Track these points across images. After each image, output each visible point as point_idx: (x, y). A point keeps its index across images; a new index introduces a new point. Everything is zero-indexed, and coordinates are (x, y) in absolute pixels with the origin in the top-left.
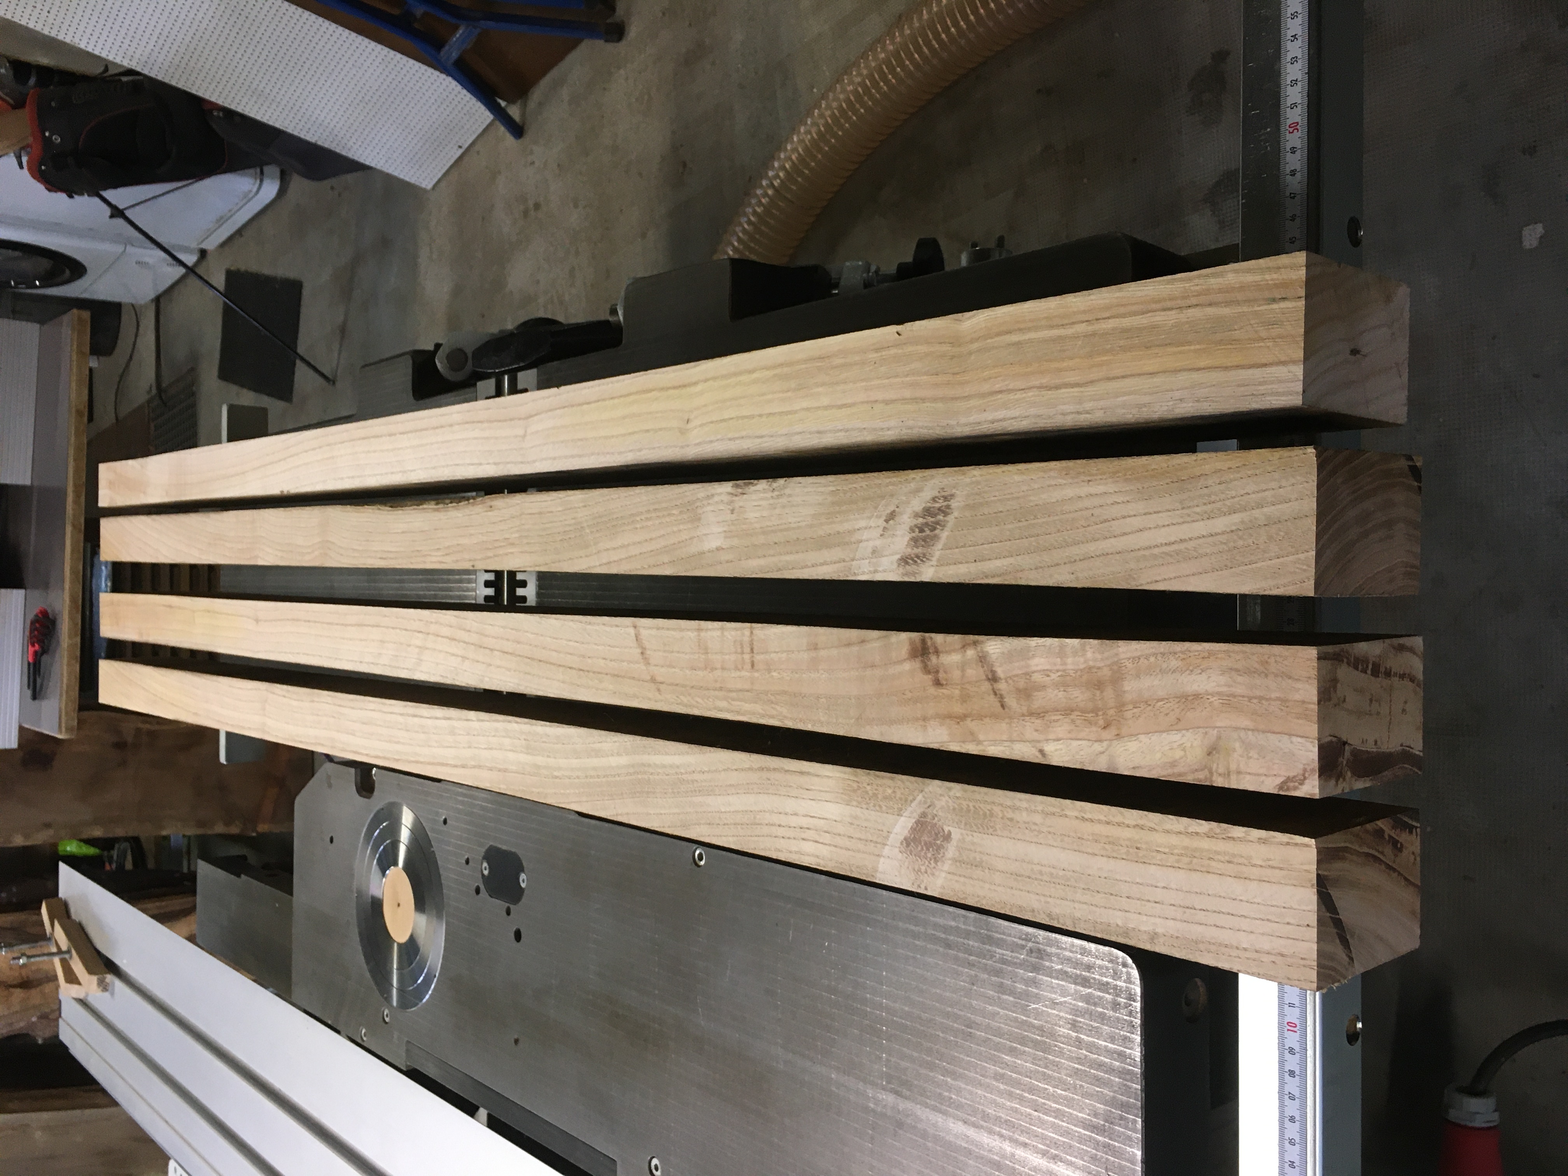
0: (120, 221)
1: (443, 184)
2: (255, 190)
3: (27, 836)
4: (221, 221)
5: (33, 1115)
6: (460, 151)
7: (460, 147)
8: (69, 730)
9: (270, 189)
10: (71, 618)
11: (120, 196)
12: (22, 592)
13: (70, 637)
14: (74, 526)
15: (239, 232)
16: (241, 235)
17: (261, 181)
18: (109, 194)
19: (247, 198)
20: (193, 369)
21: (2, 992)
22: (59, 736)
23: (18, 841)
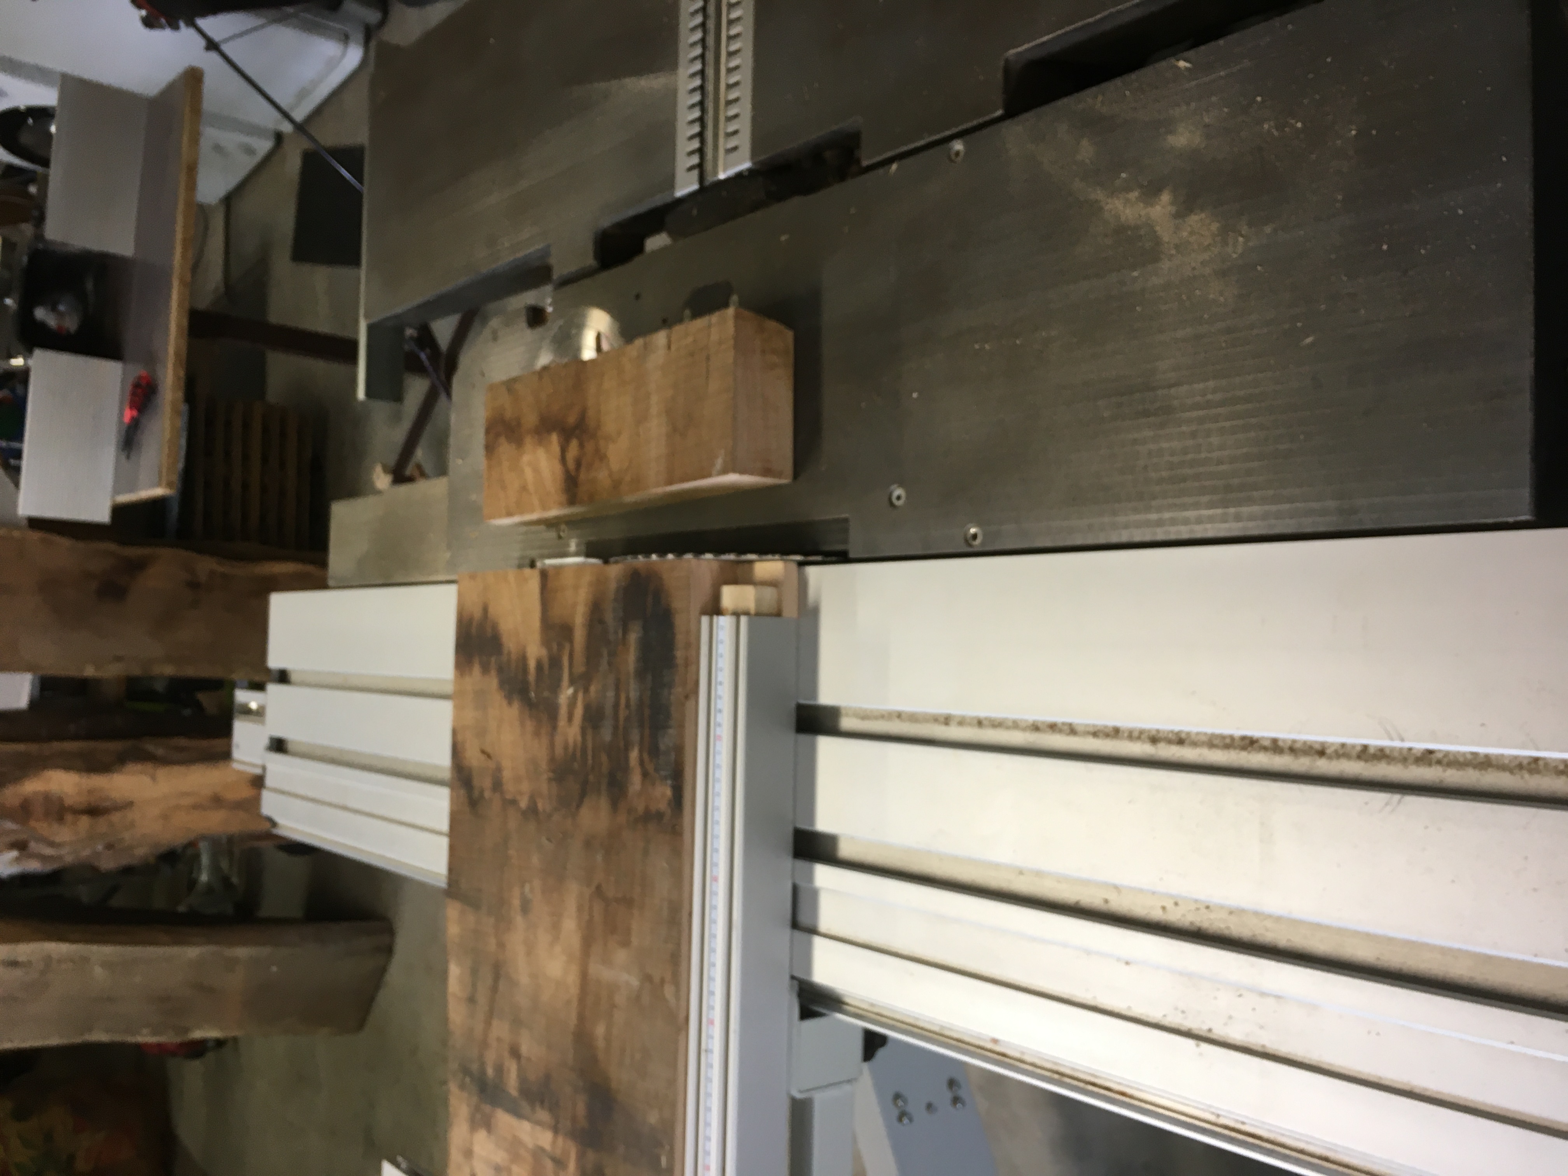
0: (214, 56)
2: (339, 57)
3: (99, 668)
4: (303, 94)
5: (94, 948)
8: (170, 485)
9: (353, 57)
10: (176, 374)
11: (216, 25)
12: (120, 363)
13: (173, 390)
15: (318, 111)
16: (320, 113)
17: (346, 47)
18: (205, 23)
19: (330, 67)
20: (263, 260)
21: (69, 817)
22: (159, 492)
23: (89, 672)
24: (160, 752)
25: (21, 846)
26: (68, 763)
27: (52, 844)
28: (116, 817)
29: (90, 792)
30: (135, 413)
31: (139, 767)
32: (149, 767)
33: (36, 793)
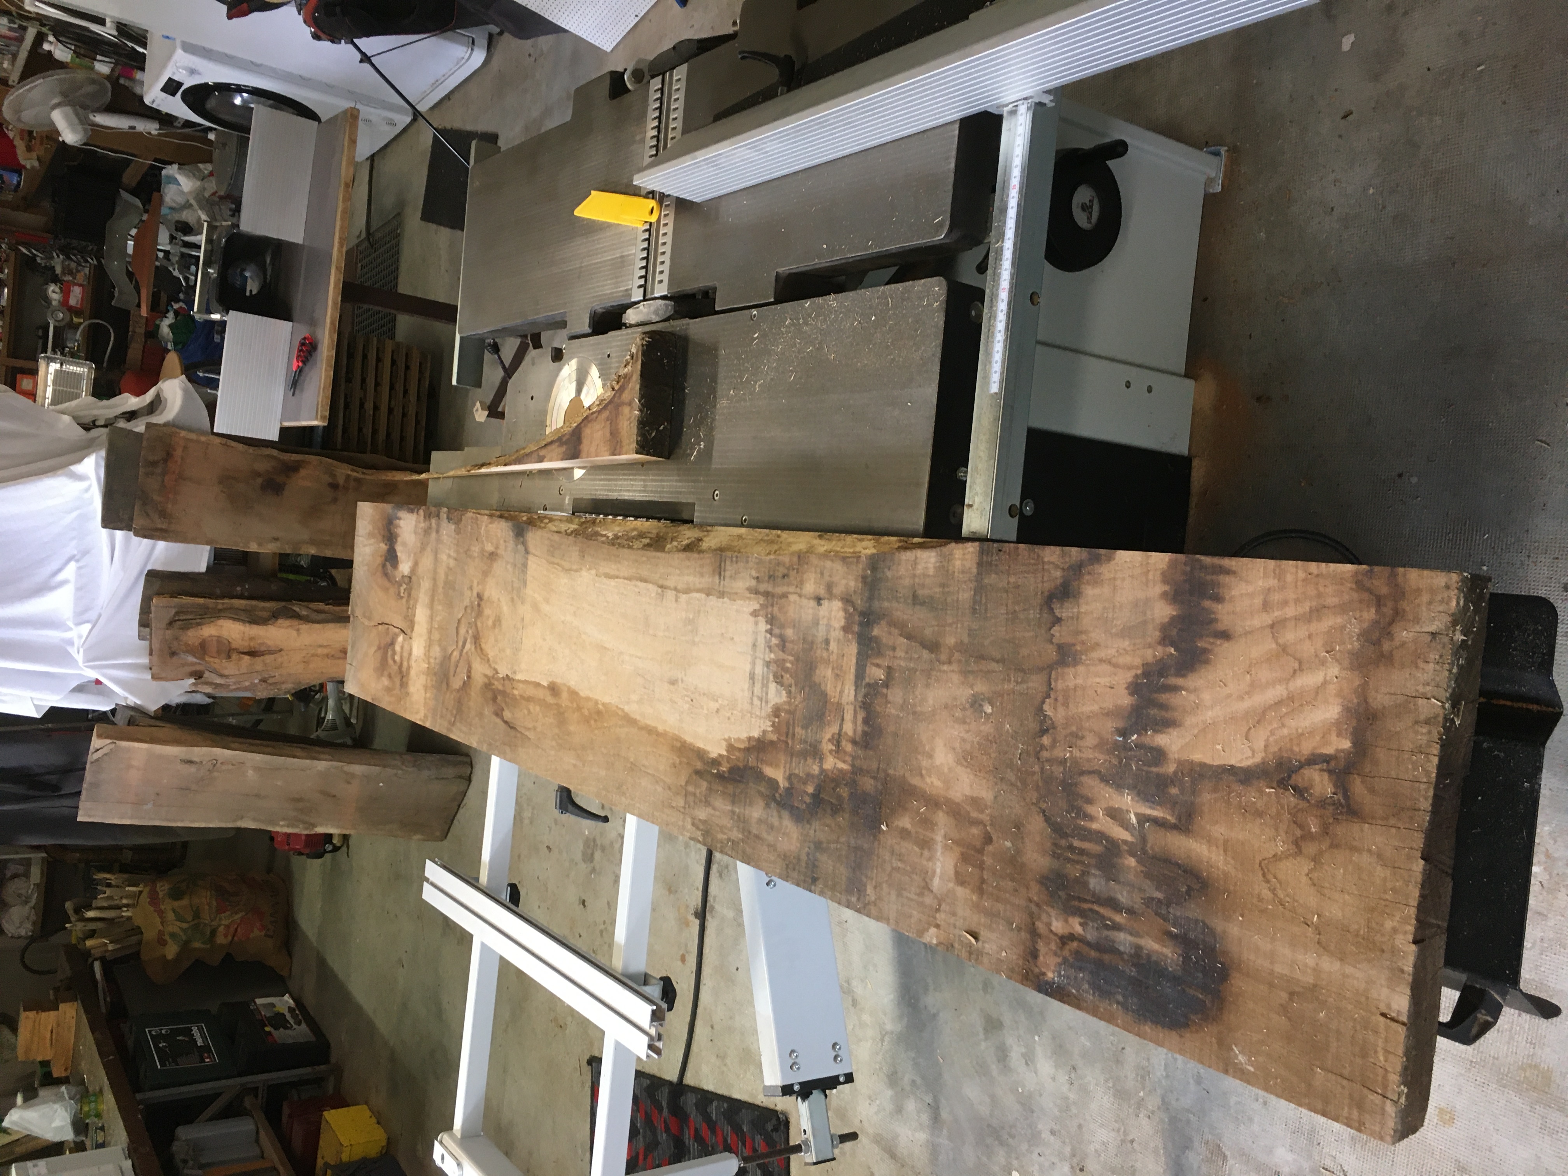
0: (367, 66)
1: (622, 46)
2: (466, 57)
3: (260, 545)
4: (436, 84)
5: (249, 756)
6: (637, 19)
7: (637, 16)
9: (478, 57)
10: (331, 337)
11: (369, 44)
12: (290, 324)
13: (328, 350)
14: (337, 268)
15: (448, 97)
16: (449, 99)
17: (472, 49)
18: (361, 42)
19: (460, 63)
20: (399, 214)
21: (234, 656)
22: (315, 423)
23: (253, 547)
24: (304, 613)
25: (198, 675)
26: (236, 615)
27: (222, 676)
28: (268, 659)
29: (252, 639)
30: (300, 364)
31: (287, 622)
32: (295, 622)
33: (211, 636)
